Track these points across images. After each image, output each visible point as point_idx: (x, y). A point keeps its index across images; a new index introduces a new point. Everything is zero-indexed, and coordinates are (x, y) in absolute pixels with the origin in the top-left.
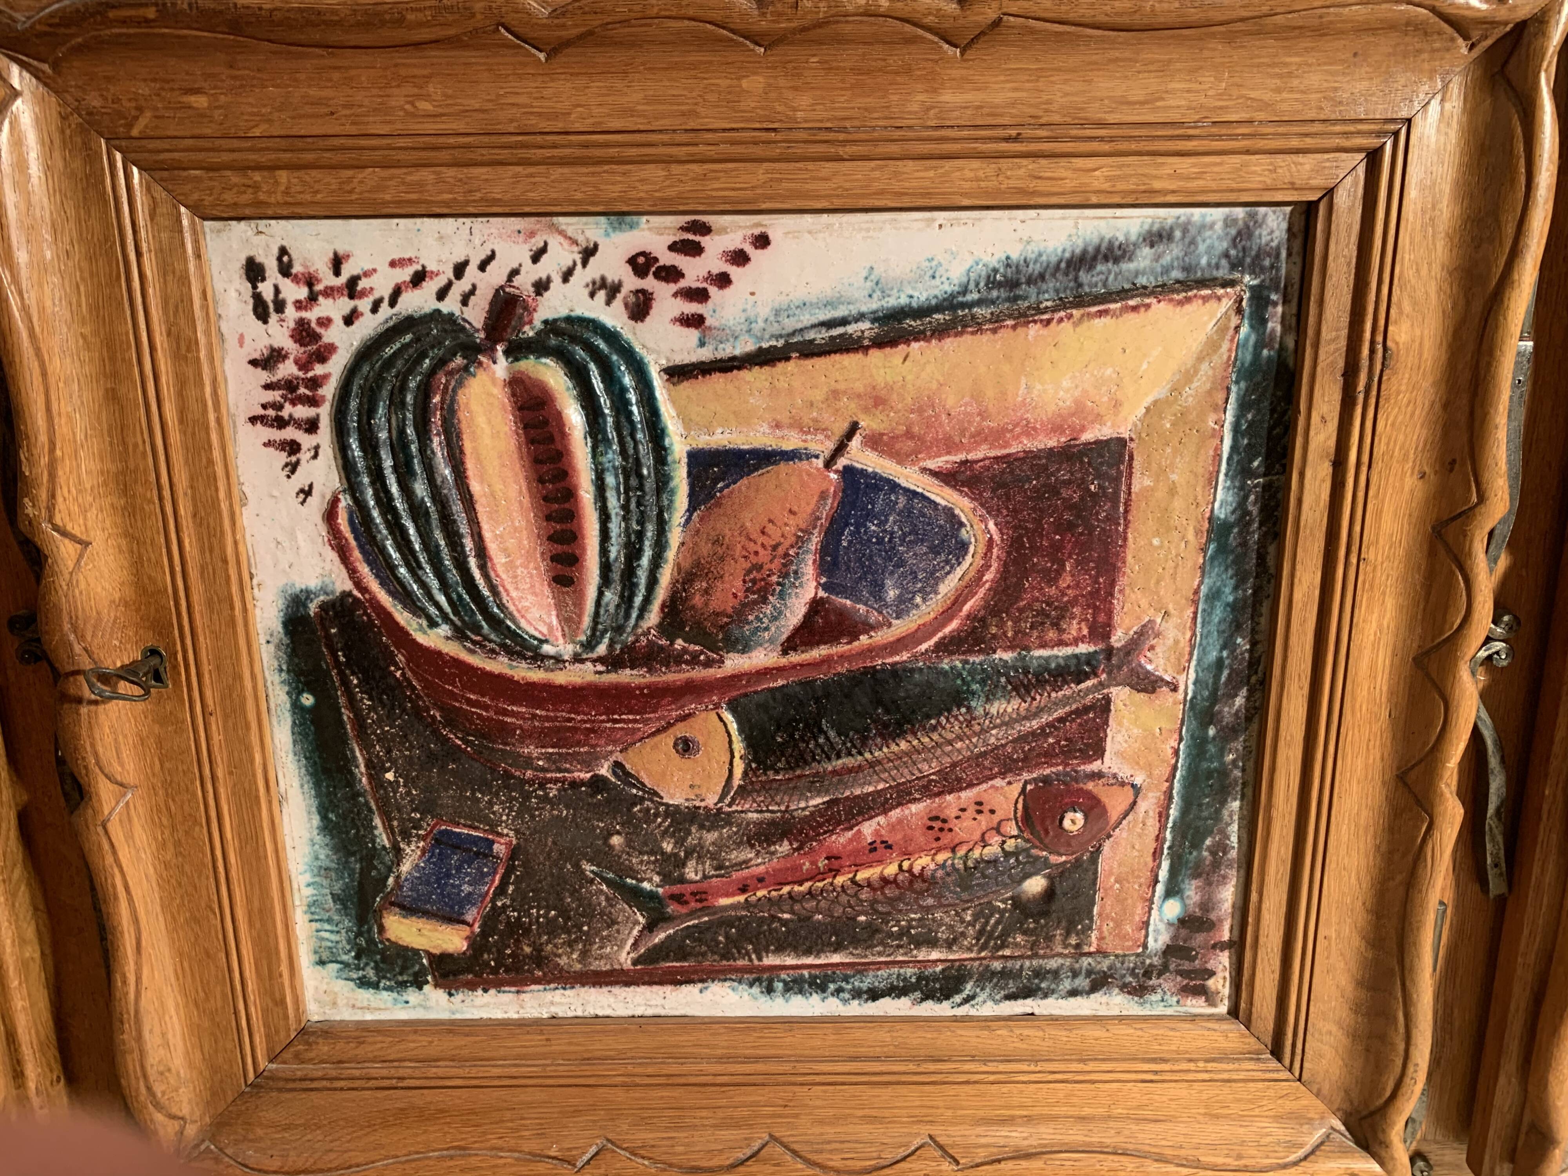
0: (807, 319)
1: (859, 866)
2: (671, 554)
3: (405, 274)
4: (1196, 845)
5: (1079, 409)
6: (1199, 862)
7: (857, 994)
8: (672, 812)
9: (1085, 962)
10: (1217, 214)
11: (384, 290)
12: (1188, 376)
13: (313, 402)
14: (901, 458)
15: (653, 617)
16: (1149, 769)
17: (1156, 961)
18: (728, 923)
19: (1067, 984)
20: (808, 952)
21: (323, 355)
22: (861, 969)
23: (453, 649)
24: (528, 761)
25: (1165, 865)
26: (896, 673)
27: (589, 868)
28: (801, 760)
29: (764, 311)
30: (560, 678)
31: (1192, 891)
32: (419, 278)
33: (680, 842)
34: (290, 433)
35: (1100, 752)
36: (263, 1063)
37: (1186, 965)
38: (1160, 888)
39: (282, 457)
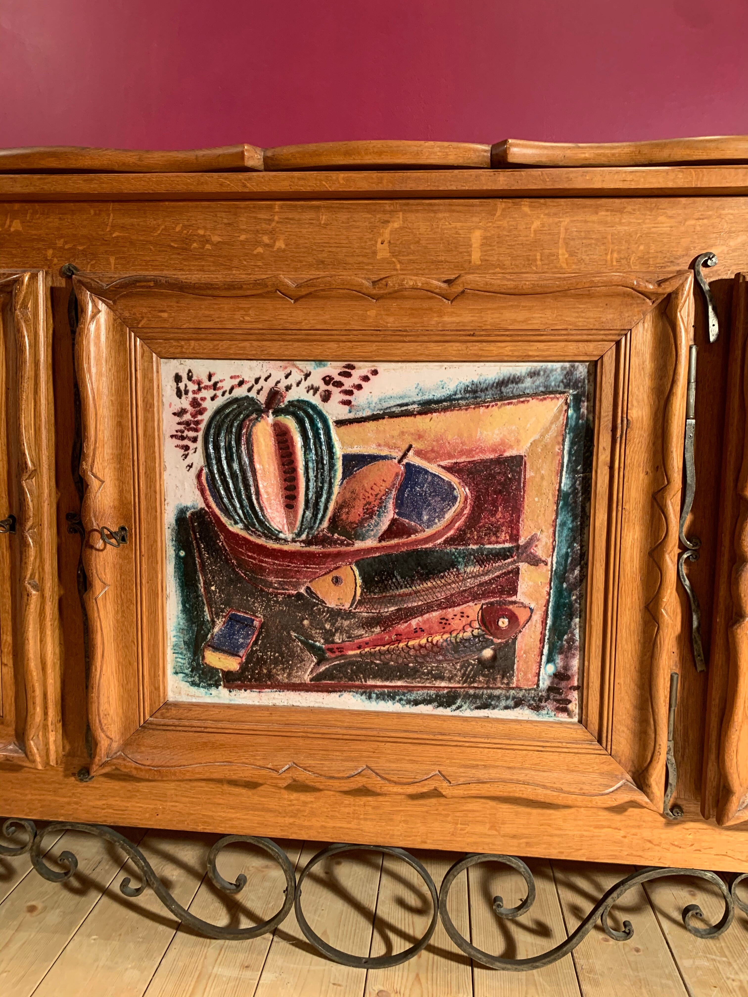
0: (392, 403)
1: (410, 639)
2: (334, 497)
3: (236, 382)
4: (560, 638)
5: (503, 443)
6: (562, 646)
7: (409, 702)
8: (330, 611)
9: (512, 692)
10: (558, 365)
11: (228, 388)
12: (547, 430)
13: (196, 430)
14: (429, 460)
15: (325, 524)
16: (537, 600)
17: (544, 694)
18: (352, 663)
19: (503, 703)
20: (387, 679)
21: (201, 412)
22: (410, 689)
23: (244, 533)
24: (271, 585)
25: (546, 647)
26: (427, 552)
27: (293, 634)
28: (386, 588)
29: (375, 400)
30: (286, 548)
31: (559, 660)
32: (241, 383)
33: (333, 625)
34: (186, 442)
35: (515, 592)
36: (147, 717)
37: (558, 697)
38: (544, 658)
39: (182, 452)
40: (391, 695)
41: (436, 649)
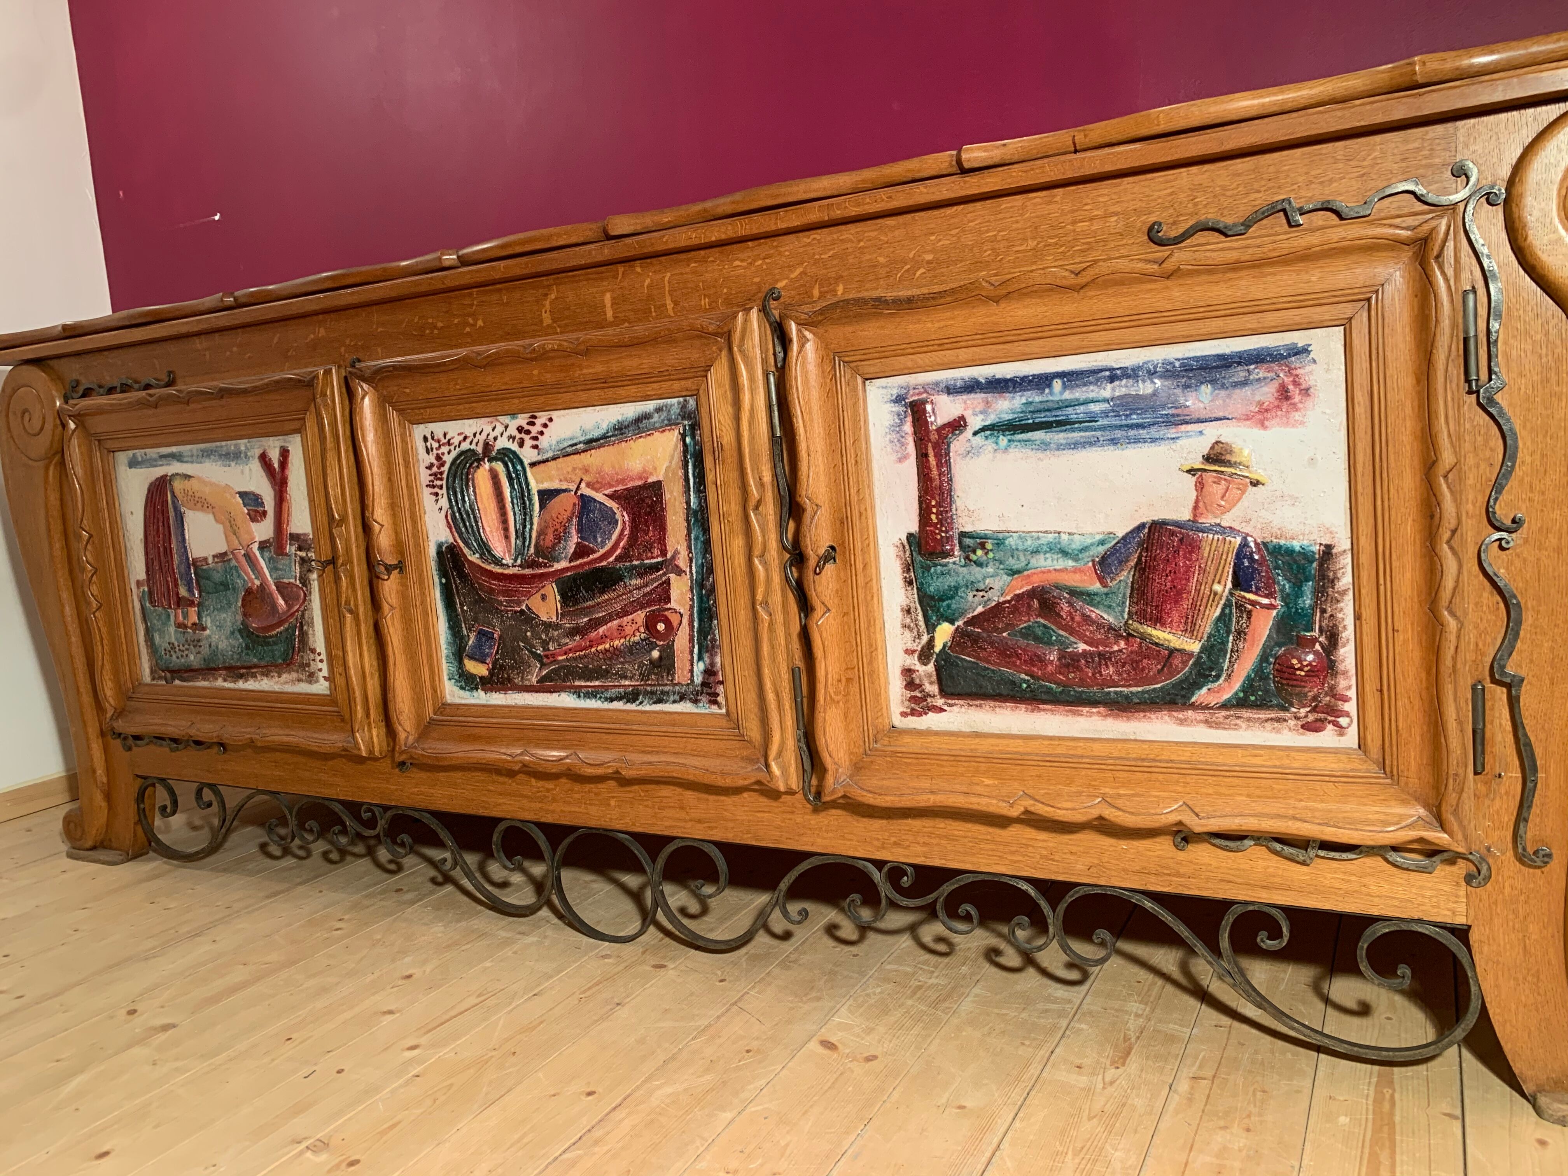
0: (566, 444)
1: (598, 644)
2: (535, 527)
3: (461, 438)
4: (705, 639)
5: (645, 471)
6: (707, 647)
7: (606, 699)
8: (544, 623)
9: (677, 688)
10: (675, 401)
11: (457, 443)
12: (672, 457)
13: (441, 479)
14: (597, 490)
15: (532, 550)
16: (683, 606)
17: (699, 688)
18: (564, 667)
19: (672, 698)
20: (588, 680)
21: (443, 465)
22: (607, 688)
23: (479, 562)
24: (501, 603)
25: (696, 647)
26: (603, 569)
27: (522, 644)
28: (576, 603)
29: (554, 442)
30: (506, 572)
31: (706, 657)
32: (465, 438)
33: (547, 635)
34: (436, 490)
35: (669, 601)
36: (432, 715)
37: (709, 691)
38: (696, 657)
39: (434, 498)
40: (592, 694)
41: (615, 653)
